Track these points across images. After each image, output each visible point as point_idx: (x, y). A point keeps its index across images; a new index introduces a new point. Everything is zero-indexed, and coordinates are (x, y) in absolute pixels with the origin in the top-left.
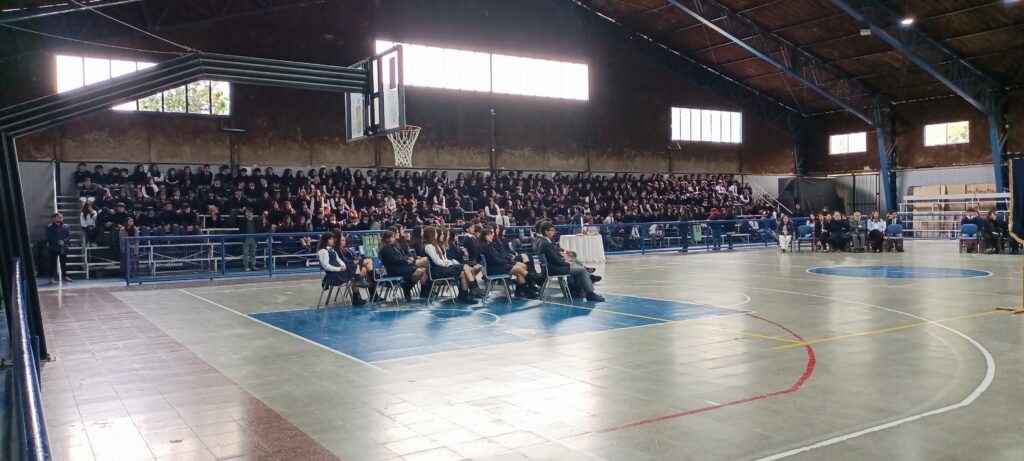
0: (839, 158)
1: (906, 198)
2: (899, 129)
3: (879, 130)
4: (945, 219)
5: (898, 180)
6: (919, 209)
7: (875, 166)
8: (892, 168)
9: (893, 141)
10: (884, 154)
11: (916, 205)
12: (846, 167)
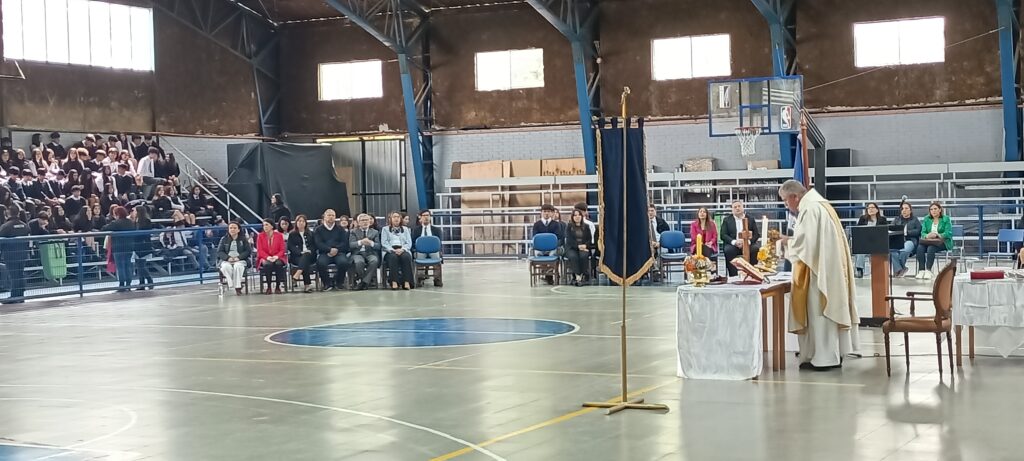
0: (336, 106)
1: (450, 183)
2: (434, 59)
3: (402, 58)
4: (510, 221)
5: (435, 150)
6: (471, 203)
7: (398, 125)
8: (426, 128)
9: (426, 79)
10: (411, 102)
11: (465, 195)
12: (349, 125)
